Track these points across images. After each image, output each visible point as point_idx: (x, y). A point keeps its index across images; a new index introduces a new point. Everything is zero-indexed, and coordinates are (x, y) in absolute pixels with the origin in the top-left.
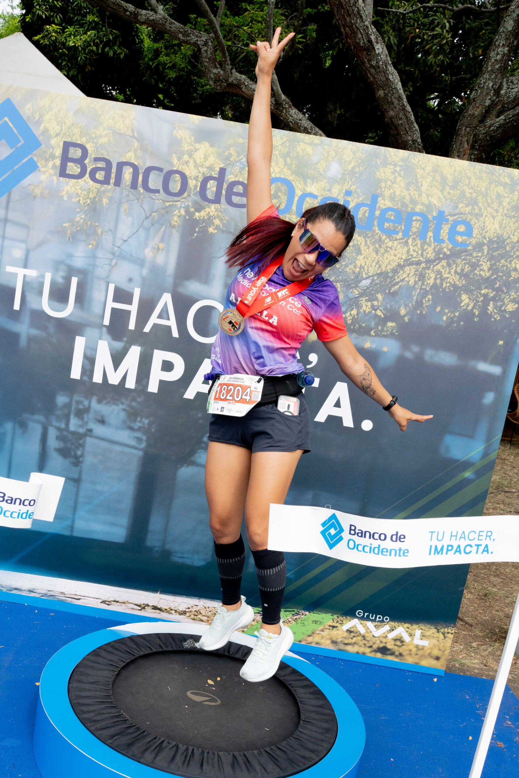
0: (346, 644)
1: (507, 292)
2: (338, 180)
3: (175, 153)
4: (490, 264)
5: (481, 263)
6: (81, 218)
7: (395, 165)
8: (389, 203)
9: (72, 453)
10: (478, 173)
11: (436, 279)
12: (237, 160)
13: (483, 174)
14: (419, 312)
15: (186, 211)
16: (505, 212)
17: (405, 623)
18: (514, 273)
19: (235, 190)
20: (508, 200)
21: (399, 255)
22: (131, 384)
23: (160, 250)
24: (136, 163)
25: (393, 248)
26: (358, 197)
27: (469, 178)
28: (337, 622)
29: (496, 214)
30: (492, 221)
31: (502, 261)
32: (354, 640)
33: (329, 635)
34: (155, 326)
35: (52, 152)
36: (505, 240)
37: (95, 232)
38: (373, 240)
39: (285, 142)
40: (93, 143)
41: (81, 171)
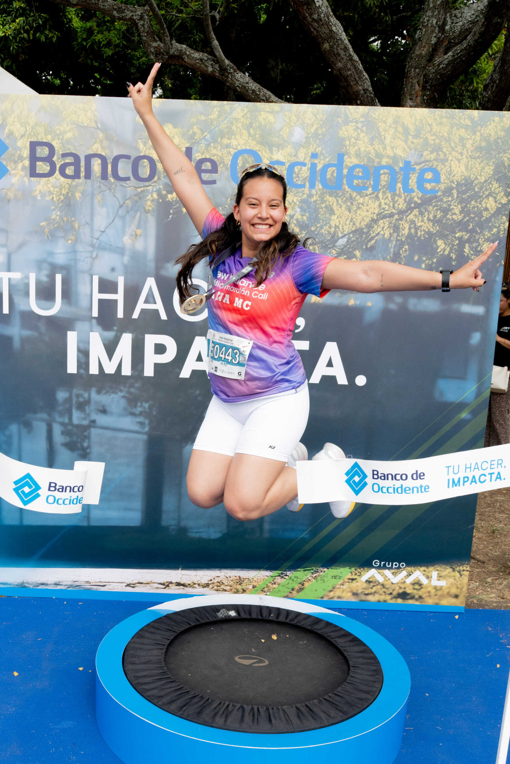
0: (367, 594)
1: (481, 232)
2: (302, 144)
3: (140, 139)
4: (461, 207)
5: (452, 207)
6: (57, 215)
7: (357, 122)
8: (356, 160)
9: (79, 445)
10: (438, 118)
11: (410, 228)
12: (202, 137)
13: (444, 119)
15: (158, 195)
16: (470, 154)
17: (421, 567)
18: (485, 213)
19: (203, 168)
20: (471, 142)
21: (372, 210)
22: (127, 371)
23: (138, 237)
24: (103, 154)
25: (365, 204)
26: (325, 158)
27: (430, 125)
28: (356, 574)
29: (461, 157)
30: (458, 165)
31: (473, 202)
32: (374, 589)
33: (349, 588)
34: (143, 311)
35: (20, 154)
36: (473, 182)
37: (73, 227)
38: (345, 199)
39: (246, 113)
40: (58, 140)
41: (50, 169)
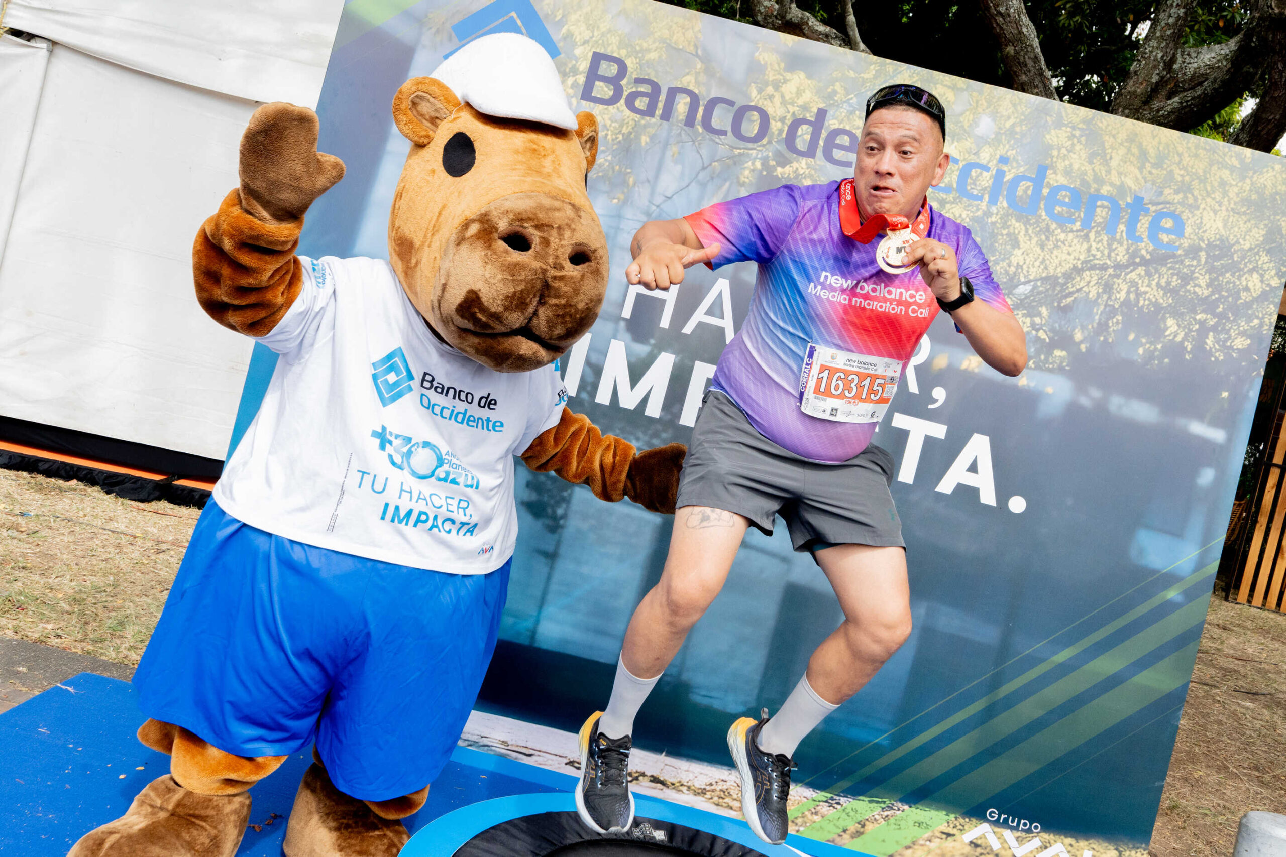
1: (1234, 321)
2: (989, 140)
3: (754, 83)
4: (1210, 278)
5: (1197, 275)
6: (606, 160)
7: (1074, 128)
8: (1063, 179)
9: (549, 510)
10: (1193, 149)
11: (1128, 292)
12: (844, 100)
13: (1200, 151)
14: (1102, 339)
15: (762, 164)
16: (1232, 206)
17: (1066, 837)
18: (1245, 294)
19: (838, 141)
20: (1236, 190)
21: (1076, 254)
22: (654, 410)
24: (696, 91)
25: (1066, 243)
26: (1019, 166)
27: (1180, 155)
28: (955, 827)
29: (1219, 208)
30: (1213, 217)
31: (1228, 275)
33: (939, 848)
34: (700, 325)
35: (575, 65)
36: (1231, 246)
37: (625, 183)
38: (1038, 229)
40: (636, 58)
41: (614, 95)
